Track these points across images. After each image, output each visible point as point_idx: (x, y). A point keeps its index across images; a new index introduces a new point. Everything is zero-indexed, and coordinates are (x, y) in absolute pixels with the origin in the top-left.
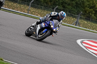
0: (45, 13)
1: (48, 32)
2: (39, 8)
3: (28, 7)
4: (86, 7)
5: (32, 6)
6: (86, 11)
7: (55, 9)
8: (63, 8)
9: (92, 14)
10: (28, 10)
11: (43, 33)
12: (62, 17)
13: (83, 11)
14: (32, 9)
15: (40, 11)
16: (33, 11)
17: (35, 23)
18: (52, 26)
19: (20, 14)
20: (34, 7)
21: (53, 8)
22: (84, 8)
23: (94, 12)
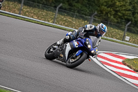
0: (44, 14)
1: (85, 55)
2: (35, 7)
3: (19, 6)
4: (102, 5)
5: (25, 4)
6: (101, 12)
7: (58, 8)
8: (69, 7)
9: (111, 15)
10: (20, 10)
11: (76, 56)
12: (102, 31)
13: (98, 11)
14: (26, 9)
15: (36, 10)
16: (27, 11)
17: (62, 40)
18: (89, 46)
19: (8, 15)
20: (28, 6)
21: (55, 7)
22: (99, 7)
23: (113, 13)
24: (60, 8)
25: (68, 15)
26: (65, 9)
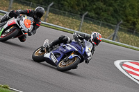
0: (70, 21)
2: (61, 15)
5: (50, 11)
7: (83, 16)
10: (46, 17)
14: (51, 16)
15: (62, 18)
16: (53, 19)
21: (81, 15)
24: (85, 16)
25: (94, 23)
26: (92, 18)
